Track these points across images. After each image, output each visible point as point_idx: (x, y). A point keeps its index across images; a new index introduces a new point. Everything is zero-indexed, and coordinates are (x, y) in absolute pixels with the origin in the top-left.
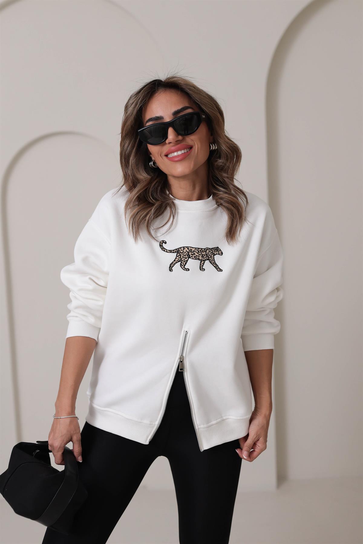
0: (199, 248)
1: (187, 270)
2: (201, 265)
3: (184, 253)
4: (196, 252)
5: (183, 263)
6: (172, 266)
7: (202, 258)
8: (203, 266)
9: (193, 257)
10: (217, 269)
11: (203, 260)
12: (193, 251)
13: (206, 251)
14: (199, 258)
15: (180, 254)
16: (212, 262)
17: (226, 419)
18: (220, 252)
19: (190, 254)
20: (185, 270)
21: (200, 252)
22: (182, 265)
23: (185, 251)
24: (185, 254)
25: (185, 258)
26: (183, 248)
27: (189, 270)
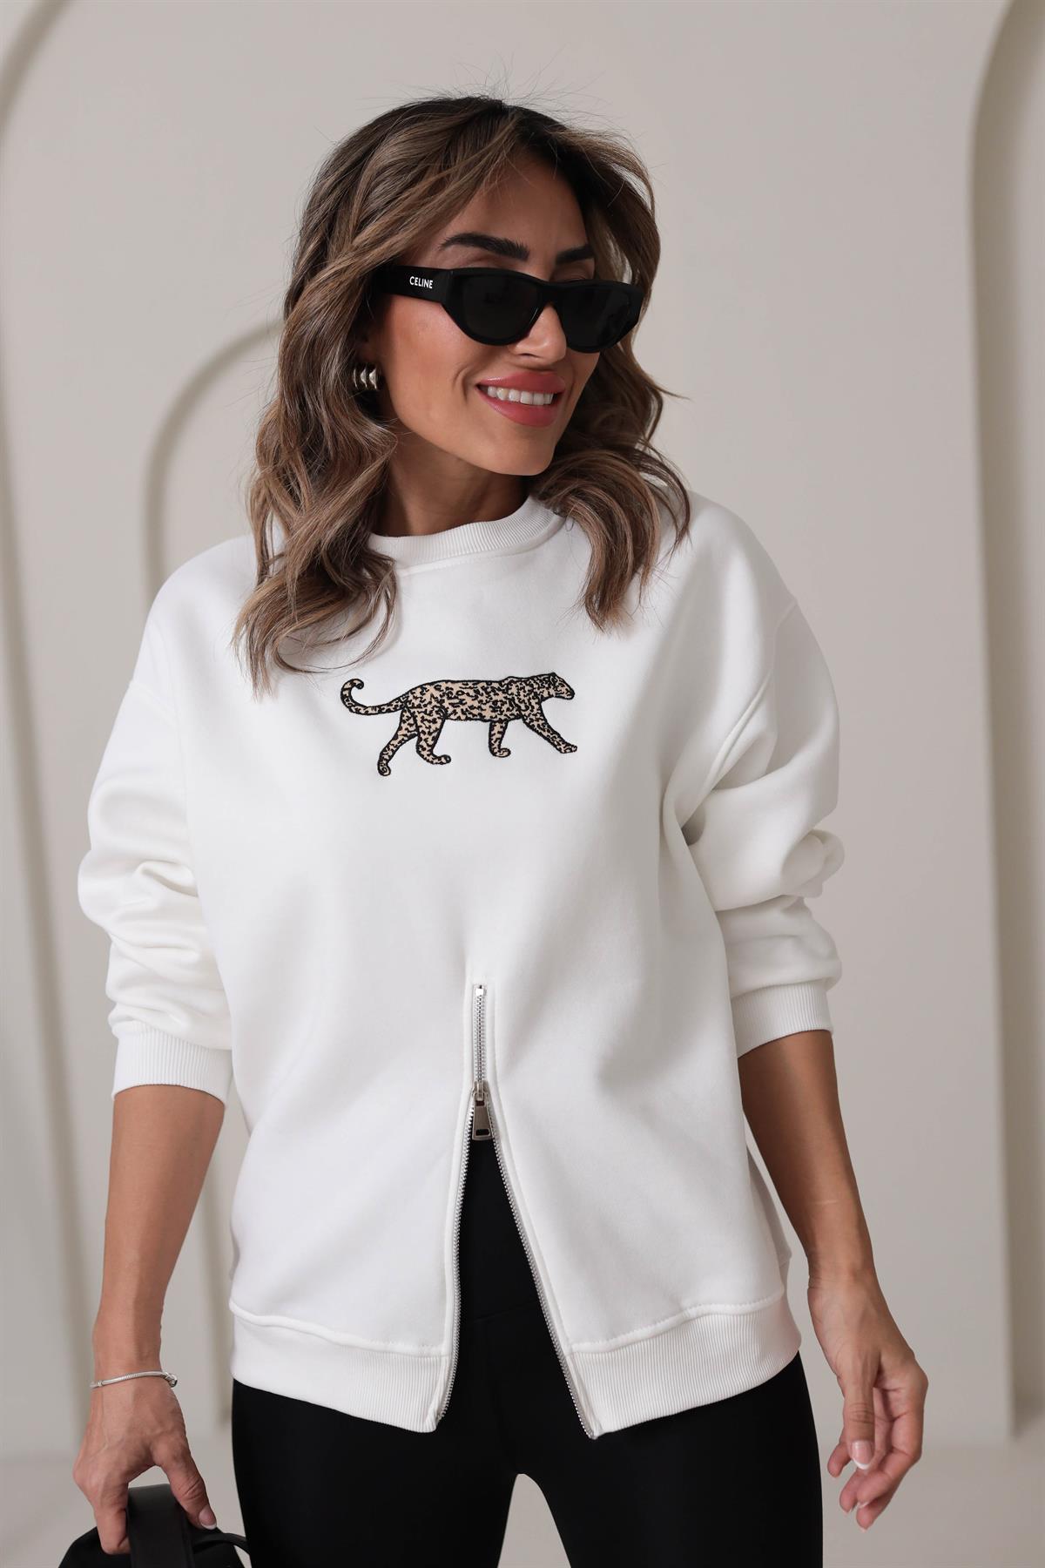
0: (479, 682)
1: (443, 760)
2: (494, 738)
3: (425, 706)
4: (468, 694)
5: (426, 740)
6: (386, 757)
7: (494, 715)
8: (501, 739)
9: (460, 714)
10: (555, 746)
11: (500, 721)
12: (454, 692)
13: (508, 689)
14: (484, 713)
15: (412, 711)
16: (535, 723)
17: (698, 1317)
18: (564, 690)
19: (446, 704)
20: (435, 761)
21: (482, 695)
22: (422, 746)
23: (427, 697)
24: (429, 708)
25: (429, 721)
26: (419, 690)
27: (448, 759)
